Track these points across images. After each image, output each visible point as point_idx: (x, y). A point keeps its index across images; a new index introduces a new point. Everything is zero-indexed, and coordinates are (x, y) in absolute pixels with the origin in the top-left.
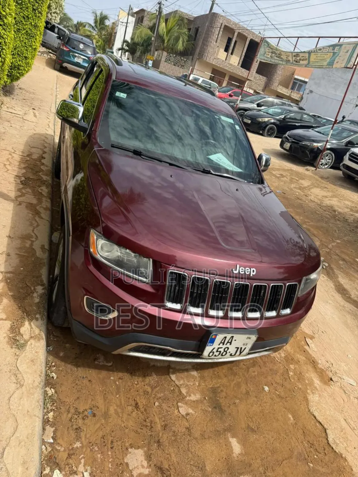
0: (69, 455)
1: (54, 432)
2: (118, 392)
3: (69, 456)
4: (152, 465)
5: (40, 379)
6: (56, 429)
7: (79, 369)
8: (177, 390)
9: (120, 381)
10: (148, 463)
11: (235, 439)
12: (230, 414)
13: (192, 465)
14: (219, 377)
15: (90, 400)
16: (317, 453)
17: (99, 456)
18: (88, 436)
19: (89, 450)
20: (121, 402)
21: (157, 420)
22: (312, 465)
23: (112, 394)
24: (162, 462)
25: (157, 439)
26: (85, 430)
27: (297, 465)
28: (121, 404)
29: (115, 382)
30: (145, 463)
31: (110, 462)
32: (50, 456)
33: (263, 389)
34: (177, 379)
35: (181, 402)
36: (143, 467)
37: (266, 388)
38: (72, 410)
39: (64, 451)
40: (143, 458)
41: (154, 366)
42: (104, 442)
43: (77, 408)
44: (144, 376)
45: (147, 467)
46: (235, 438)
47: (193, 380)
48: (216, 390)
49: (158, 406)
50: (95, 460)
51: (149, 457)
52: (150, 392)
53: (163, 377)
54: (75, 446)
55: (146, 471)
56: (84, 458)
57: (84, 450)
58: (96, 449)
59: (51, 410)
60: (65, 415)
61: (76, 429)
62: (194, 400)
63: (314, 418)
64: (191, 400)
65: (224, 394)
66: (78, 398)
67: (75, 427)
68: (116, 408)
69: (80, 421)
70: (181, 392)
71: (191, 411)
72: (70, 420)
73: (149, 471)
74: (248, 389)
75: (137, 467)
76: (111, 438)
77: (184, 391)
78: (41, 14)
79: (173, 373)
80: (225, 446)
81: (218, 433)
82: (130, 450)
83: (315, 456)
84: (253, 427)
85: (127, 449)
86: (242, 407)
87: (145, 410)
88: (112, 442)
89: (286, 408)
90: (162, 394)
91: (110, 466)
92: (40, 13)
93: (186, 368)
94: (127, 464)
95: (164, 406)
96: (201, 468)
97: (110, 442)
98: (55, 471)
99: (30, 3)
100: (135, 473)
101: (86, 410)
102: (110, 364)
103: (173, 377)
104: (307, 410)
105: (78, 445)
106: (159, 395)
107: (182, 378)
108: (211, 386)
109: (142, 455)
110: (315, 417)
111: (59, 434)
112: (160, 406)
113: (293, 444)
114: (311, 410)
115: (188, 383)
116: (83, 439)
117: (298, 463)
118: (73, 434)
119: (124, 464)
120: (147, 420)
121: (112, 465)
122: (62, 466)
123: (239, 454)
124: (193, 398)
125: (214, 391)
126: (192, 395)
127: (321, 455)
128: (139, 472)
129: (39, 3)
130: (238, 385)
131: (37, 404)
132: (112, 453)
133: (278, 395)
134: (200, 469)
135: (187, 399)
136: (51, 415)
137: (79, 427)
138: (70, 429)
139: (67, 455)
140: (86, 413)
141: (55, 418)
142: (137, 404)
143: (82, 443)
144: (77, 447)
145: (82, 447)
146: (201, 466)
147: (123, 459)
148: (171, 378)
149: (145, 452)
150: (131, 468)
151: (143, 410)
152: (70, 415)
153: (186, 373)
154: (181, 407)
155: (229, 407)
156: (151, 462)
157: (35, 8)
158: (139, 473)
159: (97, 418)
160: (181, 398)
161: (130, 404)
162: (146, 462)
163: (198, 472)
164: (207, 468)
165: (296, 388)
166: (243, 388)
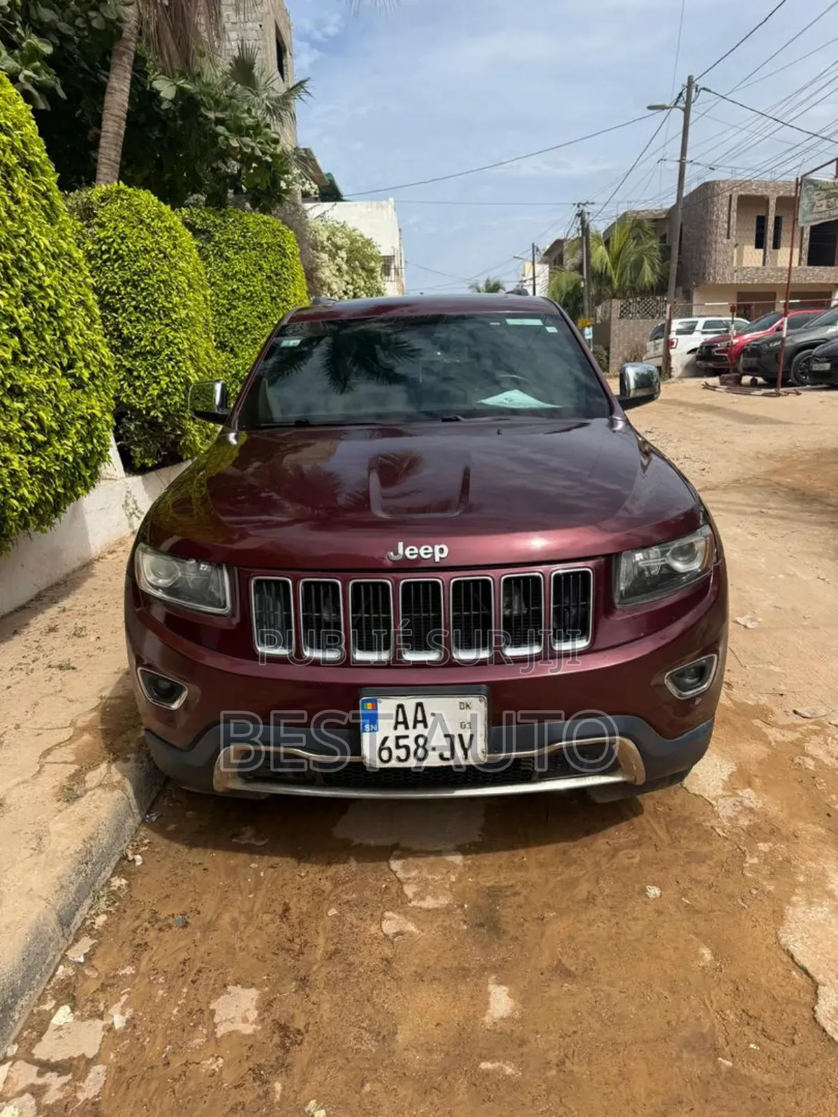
0: (103, 984)
1: (94, 948)
2: (256, 889)
3: (103, 988)
4: (268, 1021)
5: (81, 846)
6: (100, 944)
7: (194, 850)
8: (394, 890)
9: (271, 870)
10: (259, 1015)
11: (504, 988)
12: (516, 939)
13: (363, 1028)
14: (522, 867)
15: (190, 900)
16: (762, 1039)
17: (161, 992)
18: (154, 959)
19: (147, 980)
20: (253, 907)
21: (321, 940)
22: (729, 1063)
23: (241, 892)
24: (292, 1017)
25: (302, 973)
26: (155, 948)
27: (679, 1058)
28: (252, 910)
29: (257, 872)
30: (253, 1015)
31: (178, 1005)
32: (68, 984)
33: (643, 891)
34: (405, 869)
35: (392, 910)
36: (245, 1020)
37: (654, 891)
38: (146, 915)
39: (98, 978)
40: (252, 1005)
41: (361, 844)
42: (183, 970)
43: (156, 913)
44: (329, 863)
45: (255, 1022)
46: (506, 985)
47: (444, 871)
48: (500, 891)
49: (335, 916)
50: (150, 997)
51: (266, 1005)
52: (327, 891)
53: (371, 866)
54: (121, 972)
55: (248, 1029)
56: (129, 993)
57: (136, 981)
58: (161, 980)
59: (105, 912)
60: (128, 923)
61: (139, 945)
62: (430, 907)
63: (785, 959)
64: (420, 908)
65: (520, 900)
66: (168, 896)
67: (137, 941)
68: (237, 915)
69: (153, 934)
70: (403, 892)
71: (411, 927)
72: (134, 931)
73: (255, 1030)
74: (596, 892)
75: (232, 1021)
76: (199, 965)
77: (409, 890)
78: (287, 301)
79: (398, 858)
80: (467, 999)
81: (463, 973)
82: (230, 988)
83: (752, 1046)
84: (573, 969)
85: (225, 986)
86: (558, 928)
87: (301, 923)
88: (199, 971)
89: (697, 934)
90: (354, 896)
91: (175, 1012)
92: (284, 300)
93: (438, 849)
94: (213, 1013)
95: (351, 917)
96: (384, 1037)
97: (195, 971)
98: (62, 1008)
99: (264, 291)
100: (221, 1031)
101: (173, 916)
102: (261, 843)
103: (396, 865)
104: (771, 940)
105: (129, 970)
106: (346, 897)
107: (417, 867)
108: (489, 884)
109: (252, 999)
110: (792, 957)
111: (100, 951)
112: (340, 918)
113: (686, 1011)
114: (783, 941)
115: (430, 877)
116: (144, 963)
117: (685, 1055)
118: (128, 953)
119: (206, 1013)
120: (297, 940)
121: (178, 1011)
122: (82, 1001)
123: (502, 1019)
124: (429, 903)
125: (494, 894)
126: (429, 898)
127: (775, 1044)
128: (231, 1028)
129: (278, 286)
130: (572, 884)
131: (55, 880)
132: (189, 990)
133: (687, 905)
134: (380, 1038)
135: (411, 905)
136: (102, 919)
137: (146, 944)
138: (127, 944)
139: (98, 986)
140: (171, 921)
141: (106, 925)
142: (287, 909)
143: (137, 970)
144: (125, 976)
145: (134, 976)
146: (385, 1032)
147: (209, 1003)
148: (389, 867)
149: (263, 995)
150: (216, 1020)
151: (295, 921)
152: (137, 923)
153: (432, 859)
154: (390, 919)
155: (522, 925)
156: (266, 1014)
157: (273, 295)
158: (230, 1030)
159: (188, 929)
160: (399, 902)
161: (271, 910)
162: (256, 1013)
163: (373, 1042)
164: (399, 1037)
165: (754, 892)
166: (582, 890)
